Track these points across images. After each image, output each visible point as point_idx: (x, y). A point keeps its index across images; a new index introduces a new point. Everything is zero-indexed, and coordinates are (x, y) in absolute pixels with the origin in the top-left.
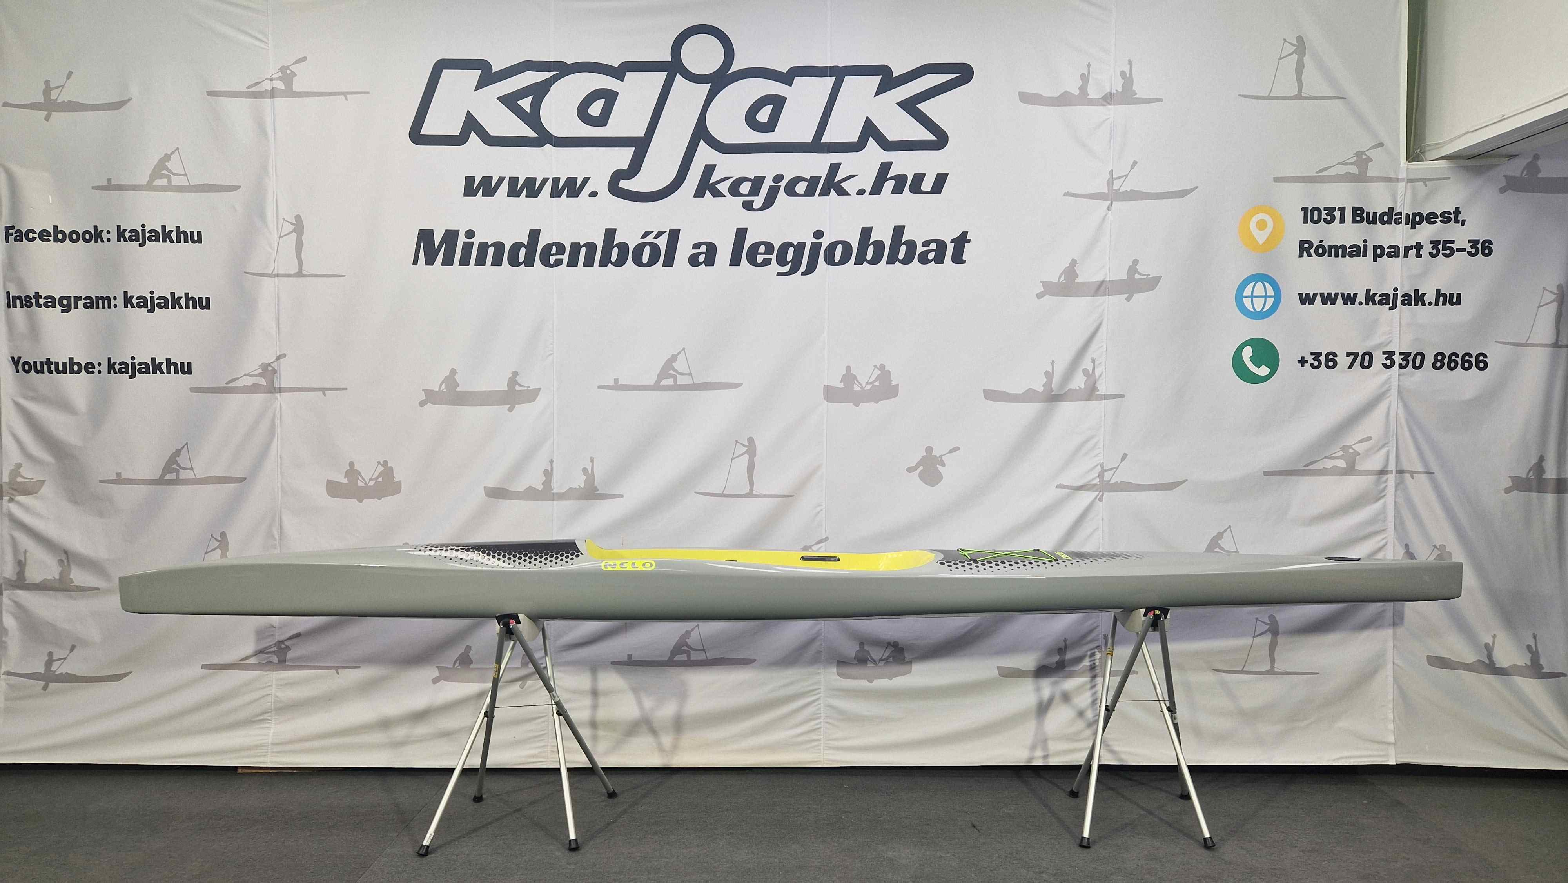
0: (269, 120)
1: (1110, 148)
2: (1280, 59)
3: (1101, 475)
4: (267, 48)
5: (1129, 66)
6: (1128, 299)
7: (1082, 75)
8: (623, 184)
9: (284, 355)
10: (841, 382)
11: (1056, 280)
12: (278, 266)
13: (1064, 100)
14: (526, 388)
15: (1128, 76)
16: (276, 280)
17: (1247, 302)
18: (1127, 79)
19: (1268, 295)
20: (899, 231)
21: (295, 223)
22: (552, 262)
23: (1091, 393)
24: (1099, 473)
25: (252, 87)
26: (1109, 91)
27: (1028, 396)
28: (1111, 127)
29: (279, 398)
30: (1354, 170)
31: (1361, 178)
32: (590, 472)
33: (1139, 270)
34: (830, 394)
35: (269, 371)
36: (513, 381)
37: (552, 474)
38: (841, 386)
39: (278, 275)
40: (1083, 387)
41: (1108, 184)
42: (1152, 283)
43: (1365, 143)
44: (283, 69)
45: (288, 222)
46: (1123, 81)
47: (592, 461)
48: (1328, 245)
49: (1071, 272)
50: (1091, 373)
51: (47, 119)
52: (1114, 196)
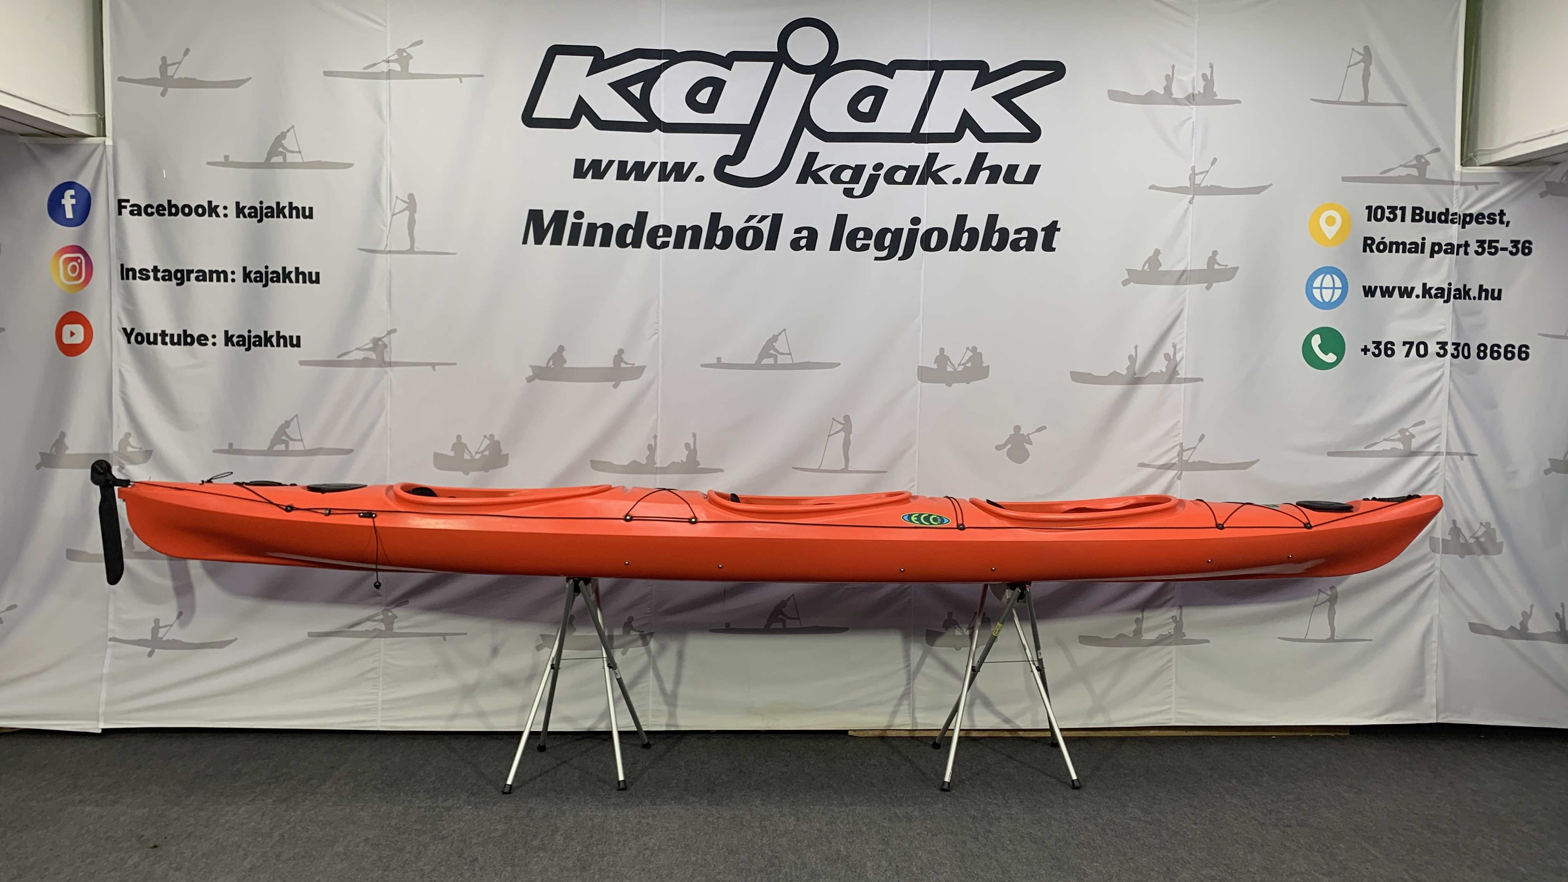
0: (384, 99)
1: (1192, 146)
2: (1349, 66)
3: (1180, 455)
4: (384, 31)
5: (1210, 69)
6: (1208, 288)
7: (1167, 76)
8: (729, 169)
9: (395, 331)
10: (935, 363)
11: (1140, 269)
12: (390, 243)
13: (1149, 99)
14: (631, 366)
15: (1209, 78)
16: (389, 257)
17: (1316, 293)
18: (1209, 82)
19: (1336, 286)
20: (992, 219)
21: (408, 201)
22: (658, 243)
23: (1172, 376)
24: (1179, 452)
25: (367, 69)
26: (1191, 91)
27: (1112, 378)
28: (1193, 126)
29: (389, 372)
30: (1415, 172)
31: (1422, 179)
32: (692, 448)
33: (1218, 261)
34: (924, 374)
35: (378, 345)
36: (619, 357)
37: (655, 449)
38: (935, 366)
39: (390, 252)
40: (1164, 370)
41: (1190, 179)
42: (1229, 273)
43: (1424, 148)
44: (400, 52)
45: (401, 200)
46: (1205, 83)
47: (694, 436)
48: (1390, 242)
49: (1154, 260)
50: (1172, 357)
51: (163, 94)
52: (1196, 190)
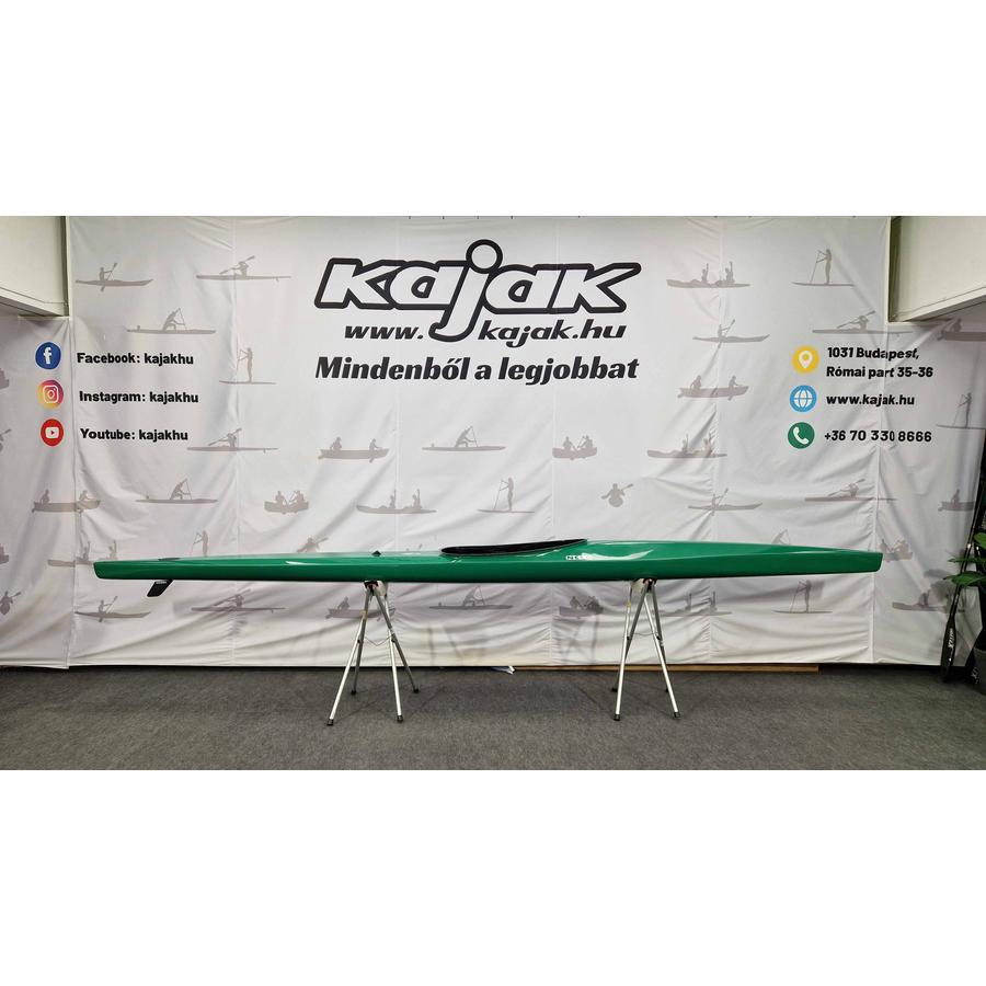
0: (232, 293)
1: (720, 312)
2: (817, 262)
3: (713, 501)
4: (231, 250)
5: (730, 266)
6: (729, 400)
7: (704, 271)
8: (438, 331)
9: (240, 429)
10: (563, 446)
11: (688, 388)
12: (238, 377)
13: (693, 284)
14: (380, 449)
15: (730, 271)
16: (237, 386)
17: (796, 402)
18: (730, 274)
19: (809, 398)
20: (597, 359)
21: (247, 352)
22: (396, 376)
23: (709, 454)
24: (712, 499)
25: (223, 273)
26: (718, 279)
27: (673, 454)
28: (720, 301)
29: (237, 454)
30: (859, 327)
31: (863, 330)
32: (417, 498)
33: (736, 383)
34: (557, 453)
35: (231, 438)
36: (373, 445)
37: (395, 499)
38: (563, 448)
39: (238, 383)
40: (704, 450)
41: (718, 333)
42: (743, 390)
44: (241, 263)
45: (244, 352)
46: (727, 274)
47: (418, 491)
48: (844, 370)
49: (697, 383)
50: (709, 442)
51: (102, 290)
52: (721, 339)
